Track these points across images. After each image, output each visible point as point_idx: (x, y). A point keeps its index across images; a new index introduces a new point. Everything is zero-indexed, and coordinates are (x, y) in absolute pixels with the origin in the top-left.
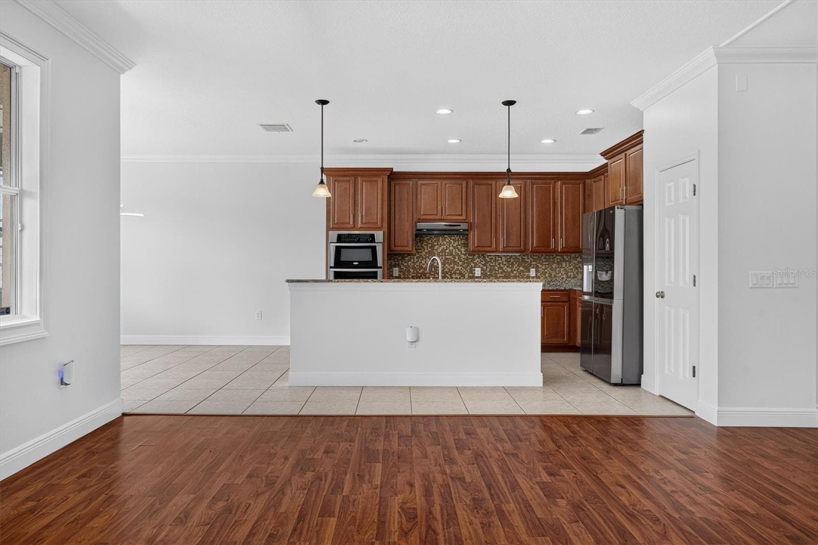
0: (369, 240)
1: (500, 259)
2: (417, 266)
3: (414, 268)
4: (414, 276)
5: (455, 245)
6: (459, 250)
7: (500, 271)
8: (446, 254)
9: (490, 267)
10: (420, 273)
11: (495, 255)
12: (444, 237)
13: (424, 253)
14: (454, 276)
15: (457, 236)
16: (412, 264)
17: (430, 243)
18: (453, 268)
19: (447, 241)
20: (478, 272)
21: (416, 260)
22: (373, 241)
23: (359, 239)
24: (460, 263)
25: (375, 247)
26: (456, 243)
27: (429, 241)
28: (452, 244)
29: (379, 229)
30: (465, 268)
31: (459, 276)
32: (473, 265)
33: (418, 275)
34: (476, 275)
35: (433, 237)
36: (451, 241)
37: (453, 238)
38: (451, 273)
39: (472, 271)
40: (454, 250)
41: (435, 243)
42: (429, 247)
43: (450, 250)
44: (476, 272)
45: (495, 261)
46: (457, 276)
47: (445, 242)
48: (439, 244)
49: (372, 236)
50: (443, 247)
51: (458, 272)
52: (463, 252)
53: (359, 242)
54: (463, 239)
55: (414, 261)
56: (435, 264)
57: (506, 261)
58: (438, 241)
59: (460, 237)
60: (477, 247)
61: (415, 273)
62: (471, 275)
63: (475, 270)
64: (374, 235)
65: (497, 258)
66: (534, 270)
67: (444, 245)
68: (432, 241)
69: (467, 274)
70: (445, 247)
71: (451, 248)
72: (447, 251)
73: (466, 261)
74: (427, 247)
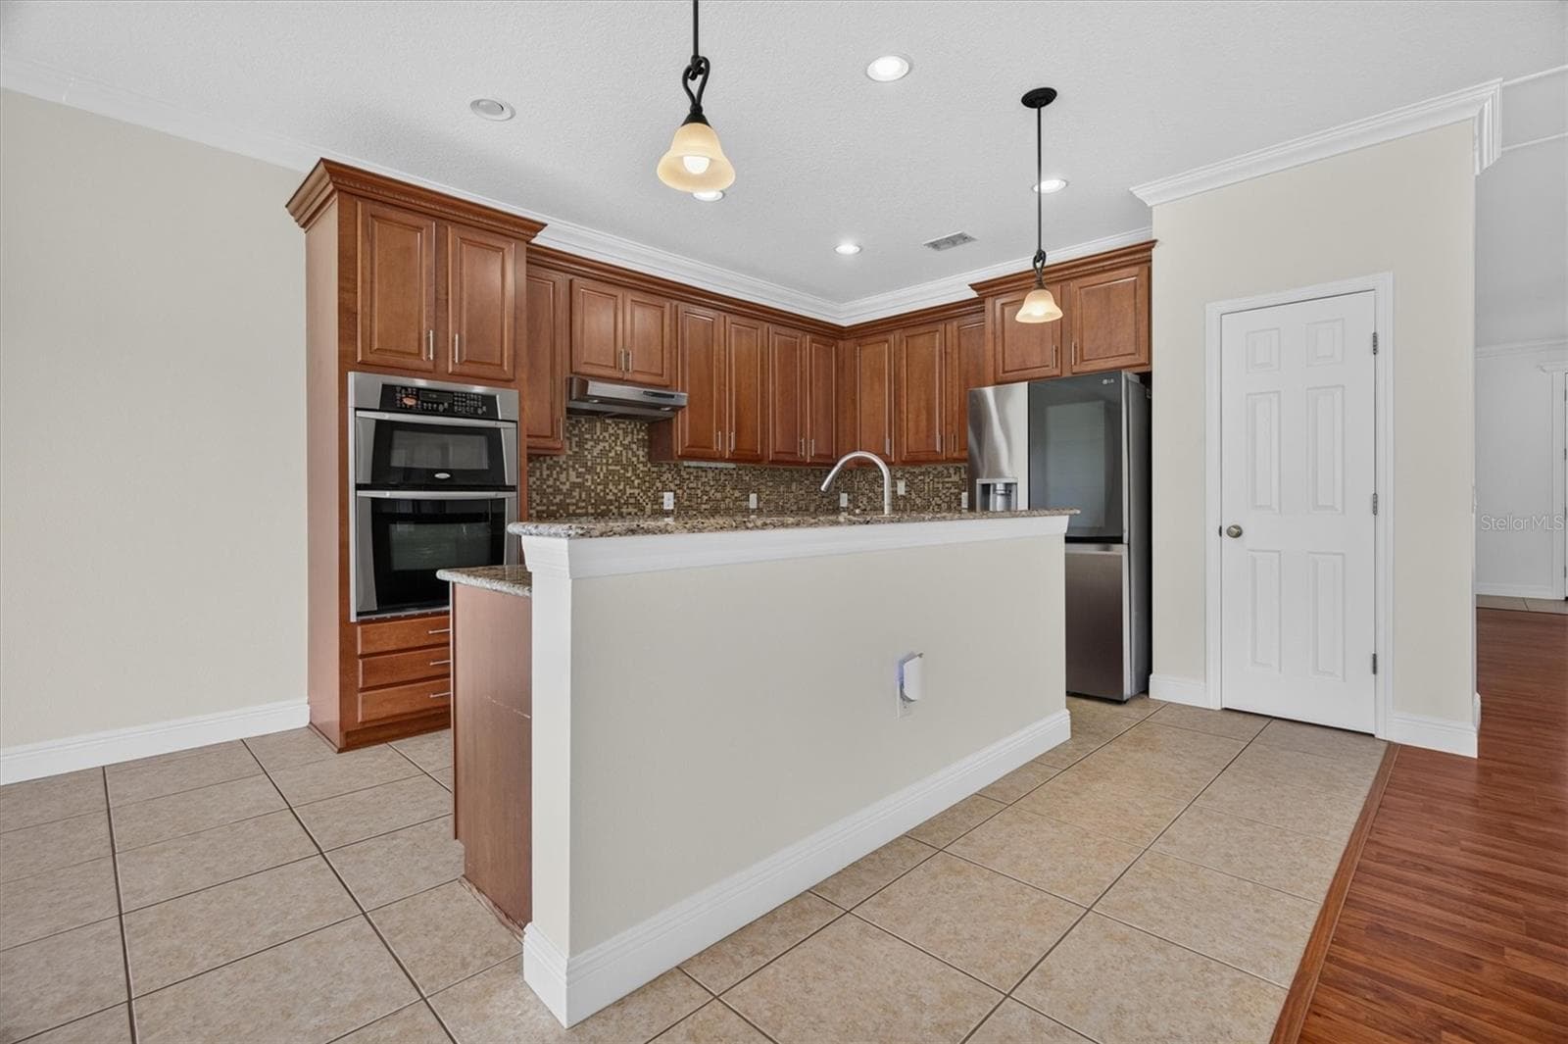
0: (480, 411)
1: (704, 474)
2: (548, 487)
3: (542, 493)
4: (543, 512)
5: (626, 442)
6: (635, 455)
7: (705, 498)
8: (610, 461)
9: (688, 491)
10: (557, 504)
11: (698, 468)
12: (605, 423)
13: (564, 458)
14: (624, 510)
15: (630, 424)
16: (538, 483)
17: (576, 436)
18: (623, 492)
19: (611, 431)
20: (668, 501)
21: (546, 473)
22: (492, 415)
23: (451, 405)
24: (636, 482)
25: (498, 430)
26: (629, 439)
27: (574, 429)
28: (621, 438)
29: (506, 382)
30: (645, 492)
31: (636, 510)
32: (659, 485)
33: (551, 508)
34: (666, 508)
35: (583, 420)
36: (618, 432)
37: (621, 426)
38: (619, 502)
39: (657, 500)
40: (624, 453)
41: (587, 436)
42: (574, 444)
43: (616, 451)
44: (665, 500)
45: (697, 478)
46: (630, 510)
47: (606, 435)
48: (595, 437)
49: (489, 401)
50: (602, 444)
51: (632, 501)
52: (642, 459)
53: (449, 413)
54: (643, 431)
55: (541, 475)
56: (586, 484)
57: (714, 479)
58: (591, 430)
59: (636, 426)
60: (688, 447)
61: (544, 505)
62: (655, 507)
63: (663, 497)
64: (494, 397)
65: (700, 473)
66: (755, 495)
67: (604, 440)
68: (580, 429)
69: (649, 506)
70: (606, 445)
71: (619, 448)
72: (612, 454)
73: (647, 478)
74: (571, 443)
